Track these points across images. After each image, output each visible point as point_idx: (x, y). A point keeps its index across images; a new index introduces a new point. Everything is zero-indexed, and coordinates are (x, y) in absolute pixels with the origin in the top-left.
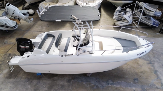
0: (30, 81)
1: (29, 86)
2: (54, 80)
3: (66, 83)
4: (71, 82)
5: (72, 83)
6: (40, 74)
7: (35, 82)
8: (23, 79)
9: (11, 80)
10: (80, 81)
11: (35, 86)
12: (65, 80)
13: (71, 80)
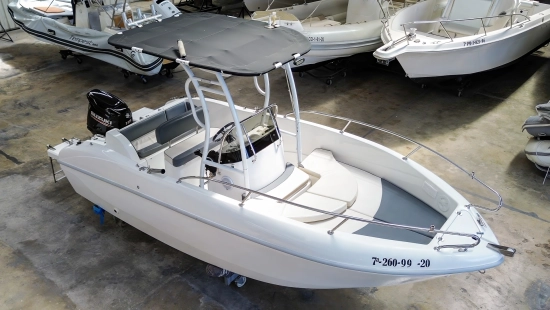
0: (81, 224)
1: (67, 236)
2: (133, 251)
3: (154, 273)
4: (170, 278)
5: (170, 282)
6: (99, 210)
7: (89, 230)
8: (71, 213)
9: (48, 203)
10: (197, 289)
11: (80, 241)
12: (161, 264)
13: (176, 272)
